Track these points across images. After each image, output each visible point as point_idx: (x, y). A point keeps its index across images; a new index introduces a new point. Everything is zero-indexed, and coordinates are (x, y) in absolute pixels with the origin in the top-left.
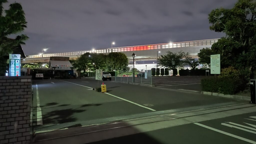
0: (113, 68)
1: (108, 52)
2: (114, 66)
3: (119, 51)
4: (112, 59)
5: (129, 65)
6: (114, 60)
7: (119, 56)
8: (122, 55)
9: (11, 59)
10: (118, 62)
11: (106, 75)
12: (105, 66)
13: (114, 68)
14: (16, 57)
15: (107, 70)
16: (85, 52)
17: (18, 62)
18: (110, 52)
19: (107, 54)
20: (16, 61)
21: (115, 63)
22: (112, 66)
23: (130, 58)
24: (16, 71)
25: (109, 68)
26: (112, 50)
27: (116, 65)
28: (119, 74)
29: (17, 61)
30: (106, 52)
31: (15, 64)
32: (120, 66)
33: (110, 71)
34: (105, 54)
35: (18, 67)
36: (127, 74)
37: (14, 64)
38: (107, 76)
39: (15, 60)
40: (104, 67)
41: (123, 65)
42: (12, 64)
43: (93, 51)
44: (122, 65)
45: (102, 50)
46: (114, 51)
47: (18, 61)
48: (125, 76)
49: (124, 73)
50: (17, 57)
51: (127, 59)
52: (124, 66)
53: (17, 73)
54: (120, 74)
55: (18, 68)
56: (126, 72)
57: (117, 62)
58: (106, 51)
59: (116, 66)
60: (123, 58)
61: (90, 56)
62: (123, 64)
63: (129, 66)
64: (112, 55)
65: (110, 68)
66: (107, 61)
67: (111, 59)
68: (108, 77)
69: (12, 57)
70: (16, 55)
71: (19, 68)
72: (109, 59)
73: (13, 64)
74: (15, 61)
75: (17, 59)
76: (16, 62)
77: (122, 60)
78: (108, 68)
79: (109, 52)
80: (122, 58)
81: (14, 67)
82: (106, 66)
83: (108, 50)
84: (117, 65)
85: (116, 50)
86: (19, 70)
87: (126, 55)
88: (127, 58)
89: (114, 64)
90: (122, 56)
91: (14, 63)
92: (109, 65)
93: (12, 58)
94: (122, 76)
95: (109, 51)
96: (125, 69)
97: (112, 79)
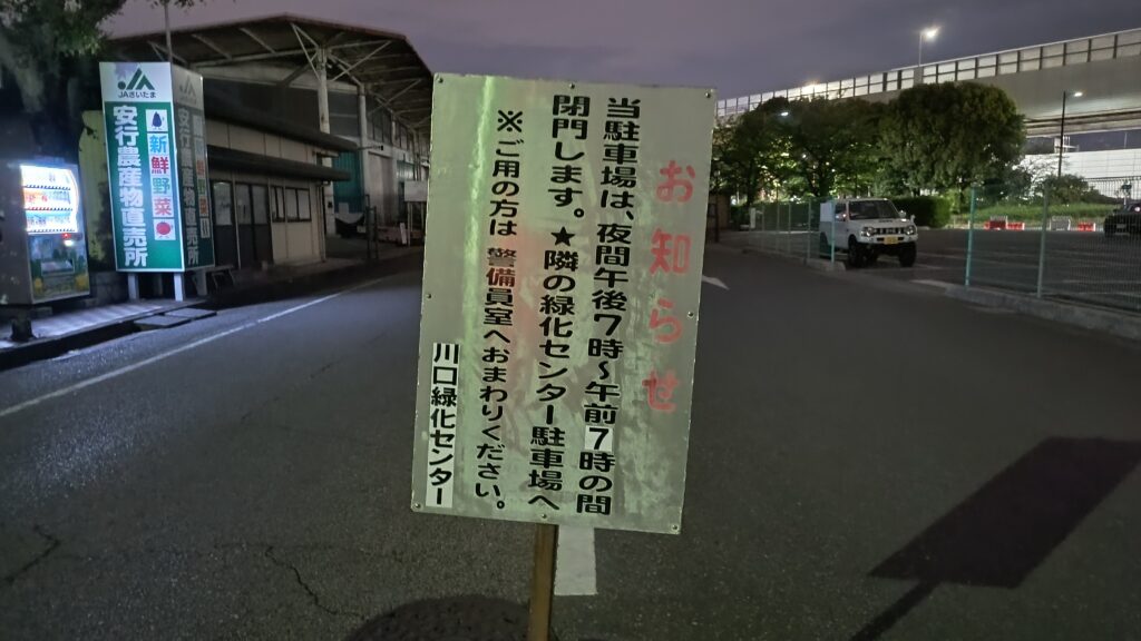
0: (920, 177)
1: (892, 87)
2: (924, 167)
3: (962, 77)
4: (914, 124)
5: (1028, 157)
6: (927, 130)
7: (966, 104)
8: (982, 98)
9: (111, 105)
10: (956, 142)
11: (876, 224)
12: (868, 168)
13: (928, 178)
14: (145, 88)
15: (879, 192)
16: (767, 97)
17: (164, 127)
18: (908, 85)
19: (886, 101)
20: (150, 114)
21: (934, 147)
22: (915, 166)
23: (1039, 115)
24: (155, 197)
25: (897, 175)
26: (919, 74)
27: (939, 159)
28: (955, 213)
29: (157, 121)
30: (885, 88)
31: (142, 144)
32: (965, 167)
33: (900, 197)
34: (872, 101)
35: (165, 169)
36: (1012, 210)
37: (133, 142)
38: (884, 231)
39: (142, 107)
40: (863, 170)
41: (985, 157)
42: (121, 143)
43: (811, 90)
44: (977, 156)
45: (861, 81)
46: (929, 81)
47: (163, 113)
48: (1002, 224)
49: (993, 210)
50: (150, 87)
51: (1016, 121)
52: (993, 165)
53: (163, 211)
54: (965, 210)
55: (162, 175)
56: (1003, 204)
57: (947, 142)
58: (885, 83)
59: (939, 168)
60: (990, 117)
61: (785, 114)
62: (989, 150)
63: (1028, 162)
64: (919, 97)
65: (897, 179)
66: (885, 138)
67: (910, 125)
68: (889, 239)
69: (122, 85)
70: (147, 68)
71: (169, 171)
72: (899, 125)
73: (127, 139)
74: (141, 119)
75: (150, 100)
76: (150, 127)
77: (981, 125)
78: (891, 176)
79: (899, 86)
80: (984, 117)
81: (137, 163)
82: (875, 166)
83: (893, 76)
84: (944, 156)
85: (942, 73)
86: (170, 191)
87: (1010, 95)
88: (1018, 112)
89: (927, 152)
90: (987, 100)
91: (134, 136)
92: (897, 163)
93: (119, 91)
94: (977, 226)
95: (900, 80)
96: (1002, 185)
97: (919, 254)
